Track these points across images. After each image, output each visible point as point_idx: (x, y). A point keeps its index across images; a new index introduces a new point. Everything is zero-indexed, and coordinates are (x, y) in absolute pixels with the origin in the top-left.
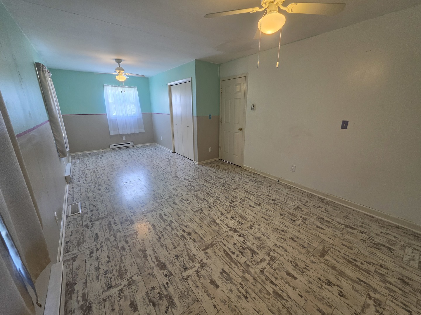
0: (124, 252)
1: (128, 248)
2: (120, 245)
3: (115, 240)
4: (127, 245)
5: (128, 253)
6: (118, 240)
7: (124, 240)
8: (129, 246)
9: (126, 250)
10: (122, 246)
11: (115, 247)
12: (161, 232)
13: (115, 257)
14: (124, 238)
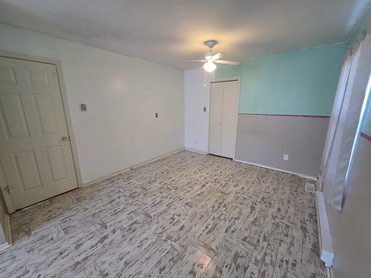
0: (267, 236)
1: (261, 235)
2: (265, 244)
3: (265, 254)
4: (260, 238)
5: (264, 232)
6: (264, 251)
7: (259, 246)
8: (260, 236)
9: (264, 235)
10: (264, 242)
11: (270, 247)
12: (229, 221)
13: (274, 239)
14: (258, 247)
